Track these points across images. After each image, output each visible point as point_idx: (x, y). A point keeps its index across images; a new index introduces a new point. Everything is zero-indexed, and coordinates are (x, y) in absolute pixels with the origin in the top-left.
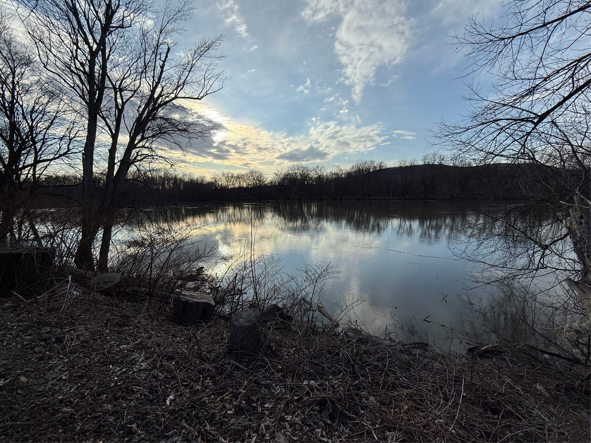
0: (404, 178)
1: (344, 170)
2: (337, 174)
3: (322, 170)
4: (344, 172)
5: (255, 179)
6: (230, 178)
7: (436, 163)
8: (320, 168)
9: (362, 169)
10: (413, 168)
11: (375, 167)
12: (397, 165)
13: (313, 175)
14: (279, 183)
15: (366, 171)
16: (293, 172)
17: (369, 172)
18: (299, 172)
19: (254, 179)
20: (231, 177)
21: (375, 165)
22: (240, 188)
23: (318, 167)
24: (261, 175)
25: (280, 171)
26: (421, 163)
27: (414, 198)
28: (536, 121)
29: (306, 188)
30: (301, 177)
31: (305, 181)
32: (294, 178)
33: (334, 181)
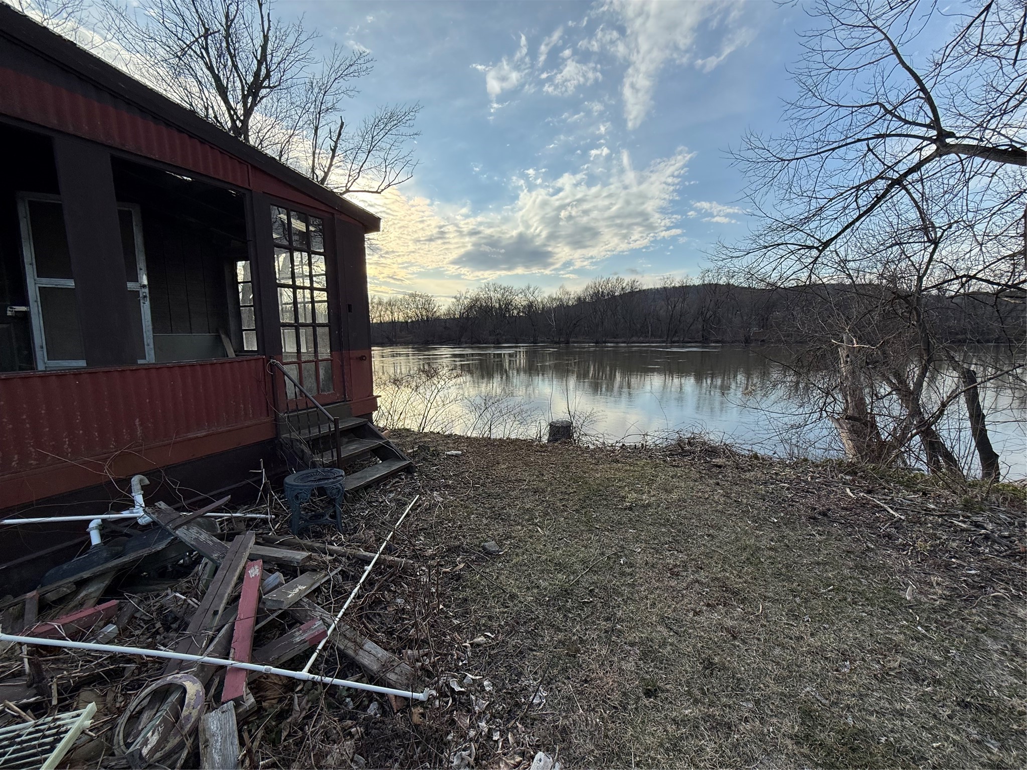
0: (670, 307)
1: (572, 293)
2: (561, 300)
3: (536, 292)
4: (572, 296)
5: (420, 307)
6: (376, 306)
7: (721, 282)
8: (531, 290)
9: (602, 292)
10: (684, 291)
11: (623, 289)
12: (659, 285)
13: (520, 301)
14: (461, 315)
15: (608, 295)
16: (486, 296)
17: (614, 297)
18: (496, 296)
19: (417, 308)
20: (377, 304)
21: (624, 285)
22: (393, 323)
23: (529, 288)
24: (429, 301)
25: (464, 293)
26: (697, 282)
27: (686, 339)
28: (820, 248)
29: (509, 323)
30: (500, 304)
31: (506, 311)
32: (487, 306)
33: (555, 312)
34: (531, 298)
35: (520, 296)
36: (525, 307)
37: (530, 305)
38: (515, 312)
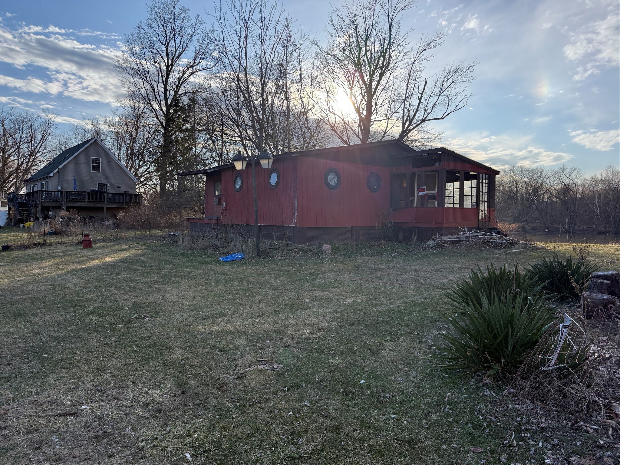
29: (537, 209)
30: (526, 188)
31: (535, 196)
32: (511, 191)
33: (600, 196)
34: (567, 181)
35: (552, 178)
36: (558, 191)
37: (566, 189)
38: (546, 197)
